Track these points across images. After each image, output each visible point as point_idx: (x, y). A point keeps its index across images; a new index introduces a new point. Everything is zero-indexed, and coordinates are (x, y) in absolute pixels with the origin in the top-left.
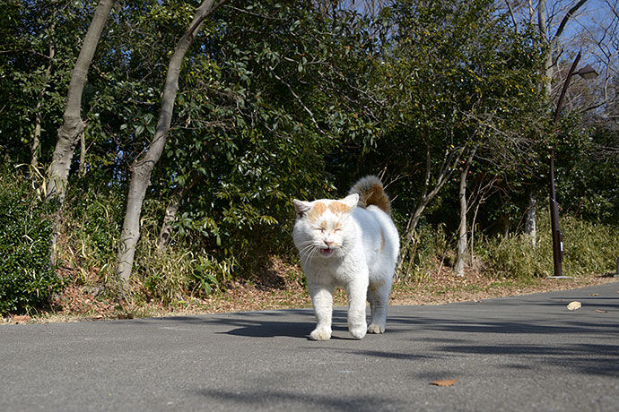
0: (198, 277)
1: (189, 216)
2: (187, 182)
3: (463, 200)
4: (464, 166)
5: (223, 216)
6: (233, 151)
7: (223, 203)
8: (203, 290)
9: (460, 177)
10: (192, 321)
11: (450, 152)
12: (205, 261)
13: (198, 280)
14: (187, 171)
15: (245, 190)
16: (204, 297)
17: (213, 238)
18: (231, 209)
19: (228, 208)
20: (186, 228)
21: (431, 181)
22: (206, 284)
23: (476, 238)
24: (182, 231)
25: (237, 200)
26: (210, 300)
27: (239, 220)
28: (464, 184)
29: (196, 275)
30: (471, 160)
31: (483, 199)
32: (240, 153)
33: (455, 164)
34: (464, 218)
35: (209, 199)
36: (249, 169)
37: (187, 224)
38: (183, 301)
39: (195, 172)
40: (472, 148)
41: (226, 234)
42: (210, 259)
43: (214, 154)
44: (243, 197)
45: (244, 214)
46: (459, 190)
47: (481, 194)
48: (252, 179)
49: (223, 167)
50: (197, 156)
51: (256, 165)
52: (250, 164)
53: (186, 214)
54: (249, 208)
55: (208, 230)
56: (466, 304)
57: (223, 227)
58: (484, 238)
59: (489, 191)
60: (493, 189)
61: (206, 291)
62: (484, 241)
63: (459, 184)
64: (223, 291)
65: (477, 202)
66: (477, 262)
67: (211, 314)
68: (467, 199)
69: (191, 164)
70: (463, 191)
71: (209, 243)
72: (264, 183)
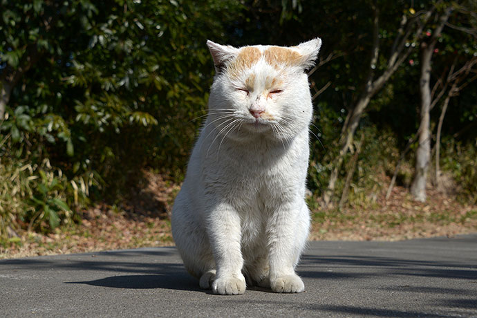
0: (39, 202)
1: (25, 113)
2: (22, 61)
3: (426, 91)
4: (428, 40)
5: (76, 113)
6: (90, 14)
7: (76, 93)
8: (47, 222)
9: (421, 59)
10: (33, 265)
11: (409, 20)
12: (49, 179)
13: (40, 208)
14: (20, 46)
15: (108, 73)
16: (48, 231)
17: (61, 143)
18: (89, 102)
19: (83, 100)
20: (21, 129)
21: (378, 63)
22: (52, 213)
23: (443, 146)
24: (16, 134)
25: (96, 89)
26: (57, 237)
27: (99, 118)
28: (427, 66)
29: (37, 197)
30: (438, 33)
31: (455, 89)
32: (100, 19)
33: (416, 37)
34: (427, 117)
35: (55, 86)
36: (113, 41)
37: (24, 123)
38: (16, 239)
39: (32, 47)
40: (442, 13)
41: (82, 138)
42: (56, 174)
43: (62, 18)
44: (107, 85)
45: (107, 110)
46: (419, 75)
47: (453, 82)
48: (120, 56)
49: (75, 39)
50: (37, 21)
51: (123, 37)
52: (115, 35)
53: (20, 109)
54: (114, 101)
55: (54, 132)
56: (435, 240)
57: (76, 128)
58: (455, 146)
59: (464, 78)
60: (471, 74)
61: (52, 223)
62: (456, 150)
63: (419, 68)
64: (76, 222)
65: (446, 94)
66: (444, 180)
67: (64, 253)
68: (431, 87)
69: (27, 35)
70: (427, 76)
71: (57, 153)
72: (136, 64)
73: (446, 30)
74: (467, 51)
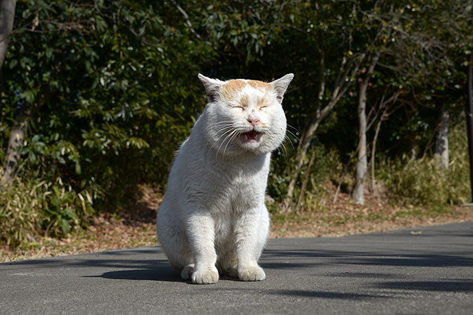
0: (53, 213)
1: (41, 140)
2: (37, 98)
3: (363, 116)
4: (363, 76)
5: (83, 140)
6: (92, 60)
7: (82, 124)
8: (60, 229)
9: (358, 90)
10: (48, 264)
11: (347, 61)
12: (62, 195)
13: (54, 217)
14: (36, 86)
15: (109, 107)
16: (61, 236)
17: (71, 164)
18: (92, 131)
19: (88, 129)
20: (37, 154)
21: (324, 96)
22: (64, 221)
23: (377, 160)
24: (33, 158)
25: (99, 120)
26: (69, 240)
27: (102, 143)
28: (363, 97)
29: (50, 209)
30: (371, 70)
31: (386, 115)
32: (100, 63)
33: (354, 74)
34: (364, 137)
35: (65, 119)
36: (112, 81)
37: (39, 149)
38: (34, 243)
39: (45, 86)
40: (374, 55)
41: (88, 160)
42: (67, 189)
43: (69, 63)
44: (108, 116)
45: (109, 136)
46: (357, 104)
47: (383, 109)
48: (117, 93)
49: (80, 81)
50: (48, 67)
51: (120, 77)
52: (114, 76)
53: (36, 137)
54: (114, 130)
55: (66, 156)
56: (372, 235)
57: (84, 151)
58: (386, 160)
59: (392, 106)
60: (398, 103)
61: (64, 229)
62: (387, 163)
63: (357, 99)
64: (84, 228)
65: (378, 119)
66: (379, 186)
67: (74, 254)
68: (367, 113)
69: (41, 77)
70: (363, 105)
71: (67, 171)
72: (131, 99)
73: (377, 68)
74: (394, 84)
